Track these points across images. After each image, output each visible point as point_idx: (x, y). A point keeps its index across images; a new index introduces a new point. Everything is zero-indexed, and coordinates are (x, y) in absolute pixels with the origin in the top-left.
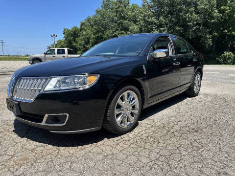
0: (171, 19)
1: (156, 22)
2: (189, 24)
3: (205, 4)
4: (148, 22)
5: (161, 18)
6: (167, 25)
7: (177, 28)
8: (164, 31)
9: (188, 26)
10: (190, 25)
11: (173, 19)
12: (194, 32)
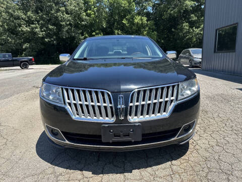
0: (42, 15)
1: (24, 16)
2: (61, 23)
3: (74, 6)
4: (12, 15)
5: (29, 13)
6: (38, 22)
7: (50, 27)
8: (36, 28)
9: (61, 25)
10: (64, 25)
11: (44, 16)
12: (67, 31)
